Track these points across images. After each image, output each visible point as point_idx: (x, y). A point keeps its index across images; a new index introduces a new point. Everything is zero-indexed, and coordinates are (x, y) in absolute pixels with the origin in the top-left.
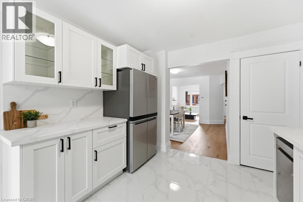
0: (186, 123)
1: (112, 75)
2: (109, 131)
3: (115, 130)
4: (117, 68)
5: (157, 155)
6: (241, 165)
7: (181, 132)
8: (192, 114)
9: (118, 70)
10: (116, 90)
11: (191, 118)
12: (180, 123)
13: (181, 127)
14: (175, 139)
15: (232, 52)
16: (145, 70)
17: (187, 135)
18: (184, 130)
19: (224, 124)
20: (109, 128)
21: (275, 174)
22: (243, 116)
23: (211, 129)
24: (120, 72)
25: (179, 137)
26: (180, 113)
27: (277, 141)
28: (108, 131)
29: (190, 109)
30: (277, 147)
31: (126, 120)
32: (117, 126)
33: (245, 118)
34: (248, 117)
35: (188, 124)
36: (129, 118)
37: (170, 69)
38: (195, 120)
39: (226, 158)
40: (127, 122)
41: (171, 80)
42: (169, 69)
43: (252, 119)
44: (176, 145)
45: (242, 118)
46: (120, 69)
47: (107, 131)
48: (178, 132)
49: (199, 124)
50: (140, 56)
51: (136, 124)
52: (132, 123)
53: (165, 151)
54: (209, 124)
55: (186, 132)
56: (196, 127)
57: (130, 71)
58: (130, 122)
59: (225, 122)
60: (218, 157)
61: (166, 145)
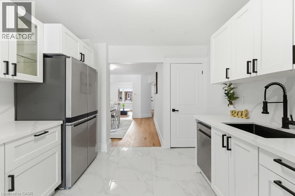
0: (121, 119)
1: (36, 61)
2: (35, 141)
3: (44, 138)
4: (44, 53)
5: (98, 157)
6: (171, 148)
7: (118, 128)
8: (125, 110)
9: (45, 56)
10: (42, 82)
11: (124, 113)
12: (117, 119)
13: (118, 123)
14: (114, 136)
15: (165, 57)
16: (84, 61)
17: (124, 130)
18: (120, 126)
19: (151, 116)
20: (35, 136)
21: (196, 149)
22: (173, 109)
23: (143, 122)
24: (48, 59)
25: (117, 133)
26: (117, 110)
27: (198, 125)
28: (33, 142)
29: (123, 105)
30: (197, 130)
31: (61, 122)
32: (48, 132)
33: (174, 110)
34: (175, 110)
35: (122, 120)
36: (64, 119)
37: (111, 64)
38: (128, 115)
39: (160, 145)
40: (62, 125)
41: (111, 76)
42: (109, 64)
43: (178, 111)
44: (116, 142)
45: (172, 110)
46: (48, 55)
47: (34, 140)
48: (115, 128)
49: (132, 119)
50: (79, 43)
51: (74, 126)
52: (70, 125)
53: (106, 151)
54: (141, 118)
55: (122, 127)
56: (130, 122)
57: (67, 59)
58: (67, 124)
59: (153, 115)
60: (154, 145)
61: (107, 144)
